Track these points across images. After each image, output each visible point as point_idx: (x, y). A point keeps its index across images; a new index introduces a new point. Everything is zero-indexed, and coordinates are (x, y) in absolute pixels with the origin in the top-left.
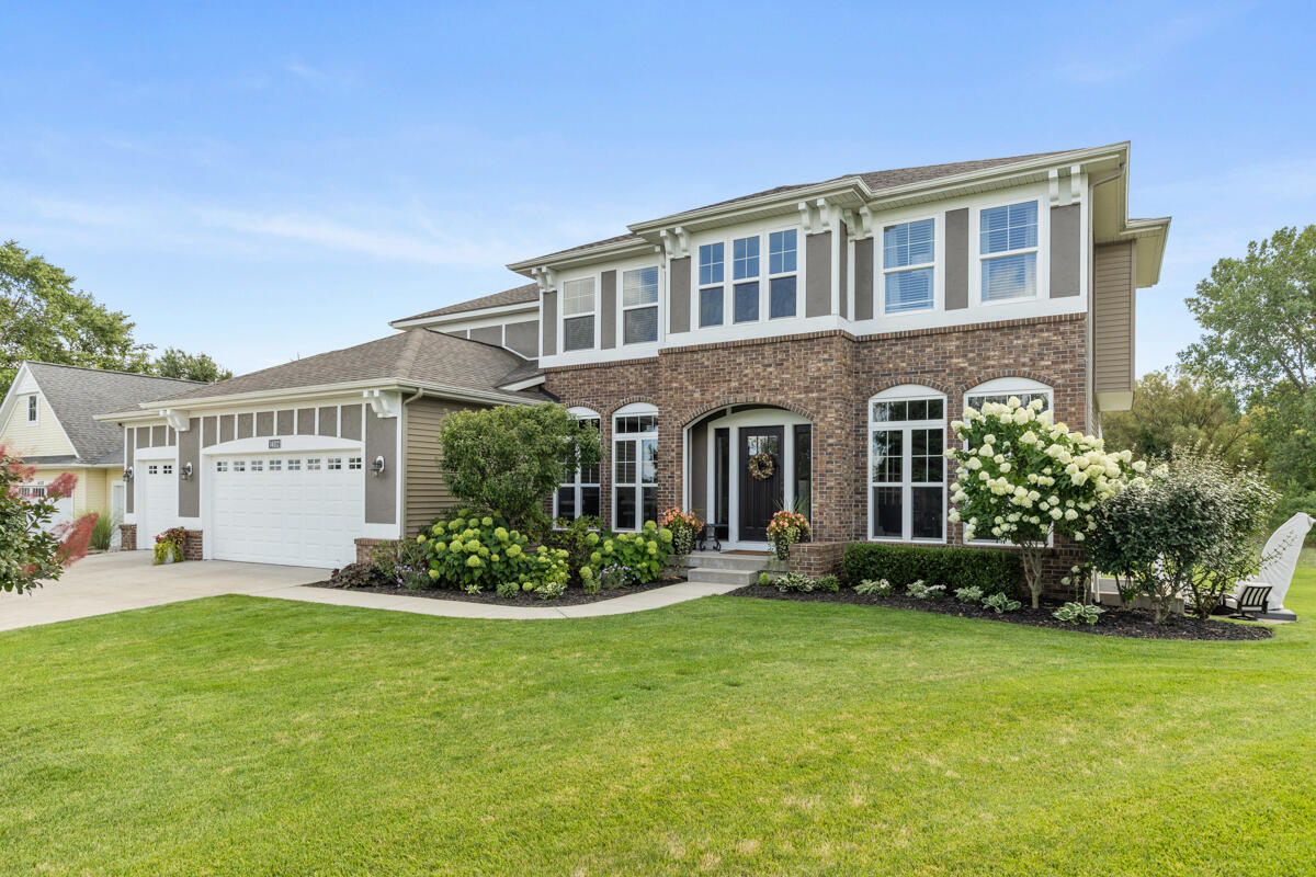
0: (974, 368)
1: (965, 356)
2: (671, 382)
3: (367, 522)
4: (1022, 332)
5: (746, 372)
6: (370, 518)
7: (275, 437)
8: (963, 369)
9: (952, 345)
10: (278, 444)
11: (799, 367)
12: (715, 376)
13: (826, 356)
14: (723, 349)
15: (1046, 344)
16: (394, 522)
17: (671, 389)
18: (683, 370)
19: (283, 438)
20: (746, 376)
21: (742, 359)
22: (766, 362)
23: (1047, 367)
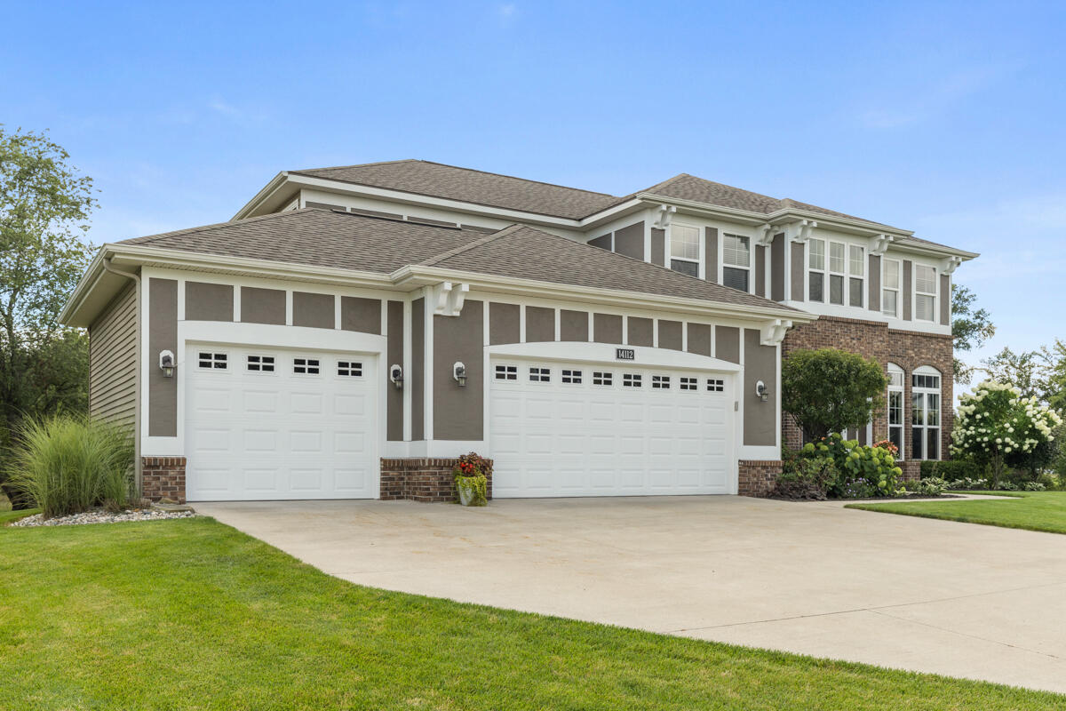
0: (916, 358)
1: (913, 350)
2: (796, 339)
3: (745, 444)
4: (934, 341)
5: (842, 340)
6: (749, 441)
7: (625, 345)
8: (913, 357)
9: (908, 342)
10: (631, 355)
11: (869, 343)
12: (824, 341)
13: (881, 339)
14: (829, 321)
15: (941, 350)
16: (775, 445)
17: (796, 345)
18: (804, 331)
19: (637, 349)
20: (841, 343)
21: (838, 331)
22: (852, 336)
23: (942, 363)
